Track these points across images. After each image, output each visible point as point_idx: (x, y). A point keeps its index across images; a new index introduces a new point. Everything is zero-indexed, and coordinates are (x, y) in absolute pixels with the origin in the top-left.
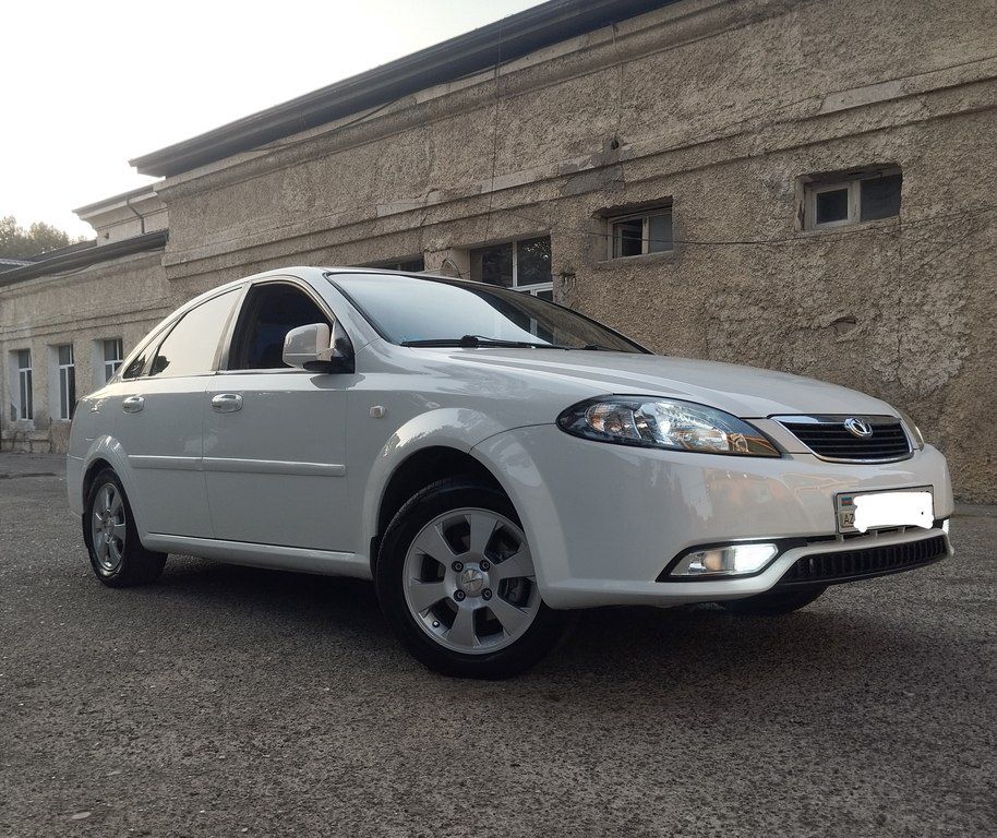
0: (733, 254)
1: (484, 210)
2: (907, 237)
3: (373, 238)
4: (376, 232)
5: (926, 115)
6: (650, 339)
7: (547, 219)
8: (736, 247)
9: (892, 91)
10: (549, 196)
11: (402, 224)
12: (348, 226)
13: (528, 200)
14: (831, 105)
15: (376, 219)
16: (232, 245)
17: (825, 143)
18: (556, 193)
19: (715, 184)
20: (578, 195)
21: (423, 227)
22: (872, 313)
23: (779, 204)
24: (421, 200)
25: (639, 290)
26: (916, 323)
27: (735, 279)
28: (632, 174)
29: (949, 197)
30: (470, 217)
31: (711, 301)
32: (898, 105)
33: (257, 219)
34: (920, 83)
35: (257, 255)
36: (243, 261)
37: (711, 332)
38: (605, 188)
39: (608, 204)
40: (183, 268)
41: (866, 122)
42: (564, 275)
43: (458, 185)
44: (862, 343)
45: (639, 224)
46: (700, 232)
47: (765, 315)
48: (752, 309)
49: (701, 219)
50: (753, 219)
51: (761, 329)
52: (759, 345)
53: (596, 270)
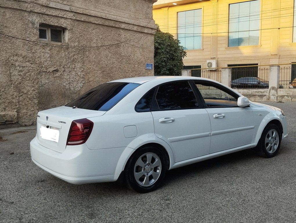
2: (70, 50)
5: (74, 18)
8: (20, 40)
9: (67, 8)
14: (52, 5)
17: (48, 15)
22: (63, 69)
23: (35, 30)
26: (74, 73)
27: (20, 52)
29: (79, 42)
31: (12, 58)
32: (68, 12)
34: (74, 9)
37: (12, 69)
41: (61, 14)
44: (60, 78)
47: (32, 66)
48: (27, 63)
49: (6, 27)
50: (26, 32)
51: (31, 71)
52: (30, 76)
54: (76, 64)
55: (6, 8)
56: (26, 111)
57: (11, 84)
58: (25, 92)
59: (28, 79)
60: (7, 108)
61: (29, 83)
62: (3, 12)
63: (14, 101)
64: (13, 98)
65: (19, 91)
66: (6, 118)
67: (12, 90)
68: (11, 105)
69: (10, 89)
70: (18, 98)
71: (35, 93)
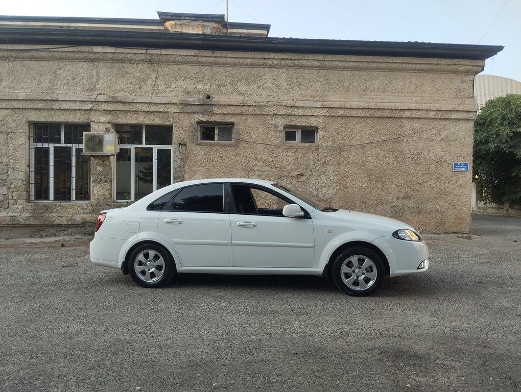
0: (260, 147)
1: (135, 110)
2: (321, 151)
3: (53, 109)
4: (55, 107)
5: (328, 114)
7: (172, 120)
8: (261, 145)
9: (319, 104)
10: (174, 111)
11: (77, 106)
12: (33, 100)
13: (162, 110)
14: (298, 104)
15: (57, 100)
17: (294, 115)
18: (178, 110)
19: (253, 121)
20: (189, 113)
21: (91, 110)
22: (310, 173)
23: (278, 133)
24: (92, 97)
25: (219, 155)
26: (323, 177)
27: (261, 156)
28: (216, 110)
29: (333, 141)
30: (125, 111)
31: (251, 163)
32: (319, 109)
34: (327, 104)
38: (203, 113)
39: (204, 119)
41: (310, 112)
42: (180, 144)
43: (116, 95)
44: (306, 182)
45: (213, 130)
46: (246, 137)
48: (267, 167)
49: (247, 133)
50: (268, 136)
53: (197, 145)
54: (328, 167)
55: (248, 115)
62: (245, 119)
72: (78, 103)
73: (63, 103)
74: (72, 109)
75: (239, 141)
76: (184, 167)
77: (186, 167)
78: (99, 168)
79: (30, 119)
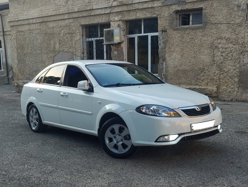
0: (224, 27)
1: (133, 9)
3: (91, 16)
4: (92, 14)
6: (193, 53)
7: (157, 13)
8: (225, 25)
10: (158, 5)
11: (103, 12)
12: (81, 11)
13: (150, 6)
15: (93, 10)
16: (36, 15)
19: (218, 4)
20: (168, 5)
21: (110, 13)
23: (240, 12)
24: (110, 4)
25: (190, 37)
27: (224, 35)
30: (128, 11)
31: (216, 41)
33: (45, 7)
35: (46, 19)
36: (40, 21)
37: (215, 51)
38: (178, 4)
39: (179, 9)
40: (16, 22)
42: (163, 31)
45: (189, 15)
46: (212, 19)
47: (235, 47)
48: (230, 44)
49: (213, 15)
50: (231, 16)
51: (233, 51)
52: (232, 56)
53: (175, 30)
56: (225, 88)
57: (214, 64)
58: (226, 70)
59: (230, 58)
60: (209, 84)
61: (230, 63)
62: (211, 4)
63: (215, 78)
64: (215, 76)
65: (221, 70)
66: (206, 91)
67: (214, 69)
68: (213, 82)
69: (213, 68)
70: (219, 76)
71: (236, 72)
72: (103, 9)
73: (96, 10)
74: (100, 14)
75: (206, 23)
76: (165, 48)
77: (167, 48)
78: (115, 53)
79: (82, 24)
